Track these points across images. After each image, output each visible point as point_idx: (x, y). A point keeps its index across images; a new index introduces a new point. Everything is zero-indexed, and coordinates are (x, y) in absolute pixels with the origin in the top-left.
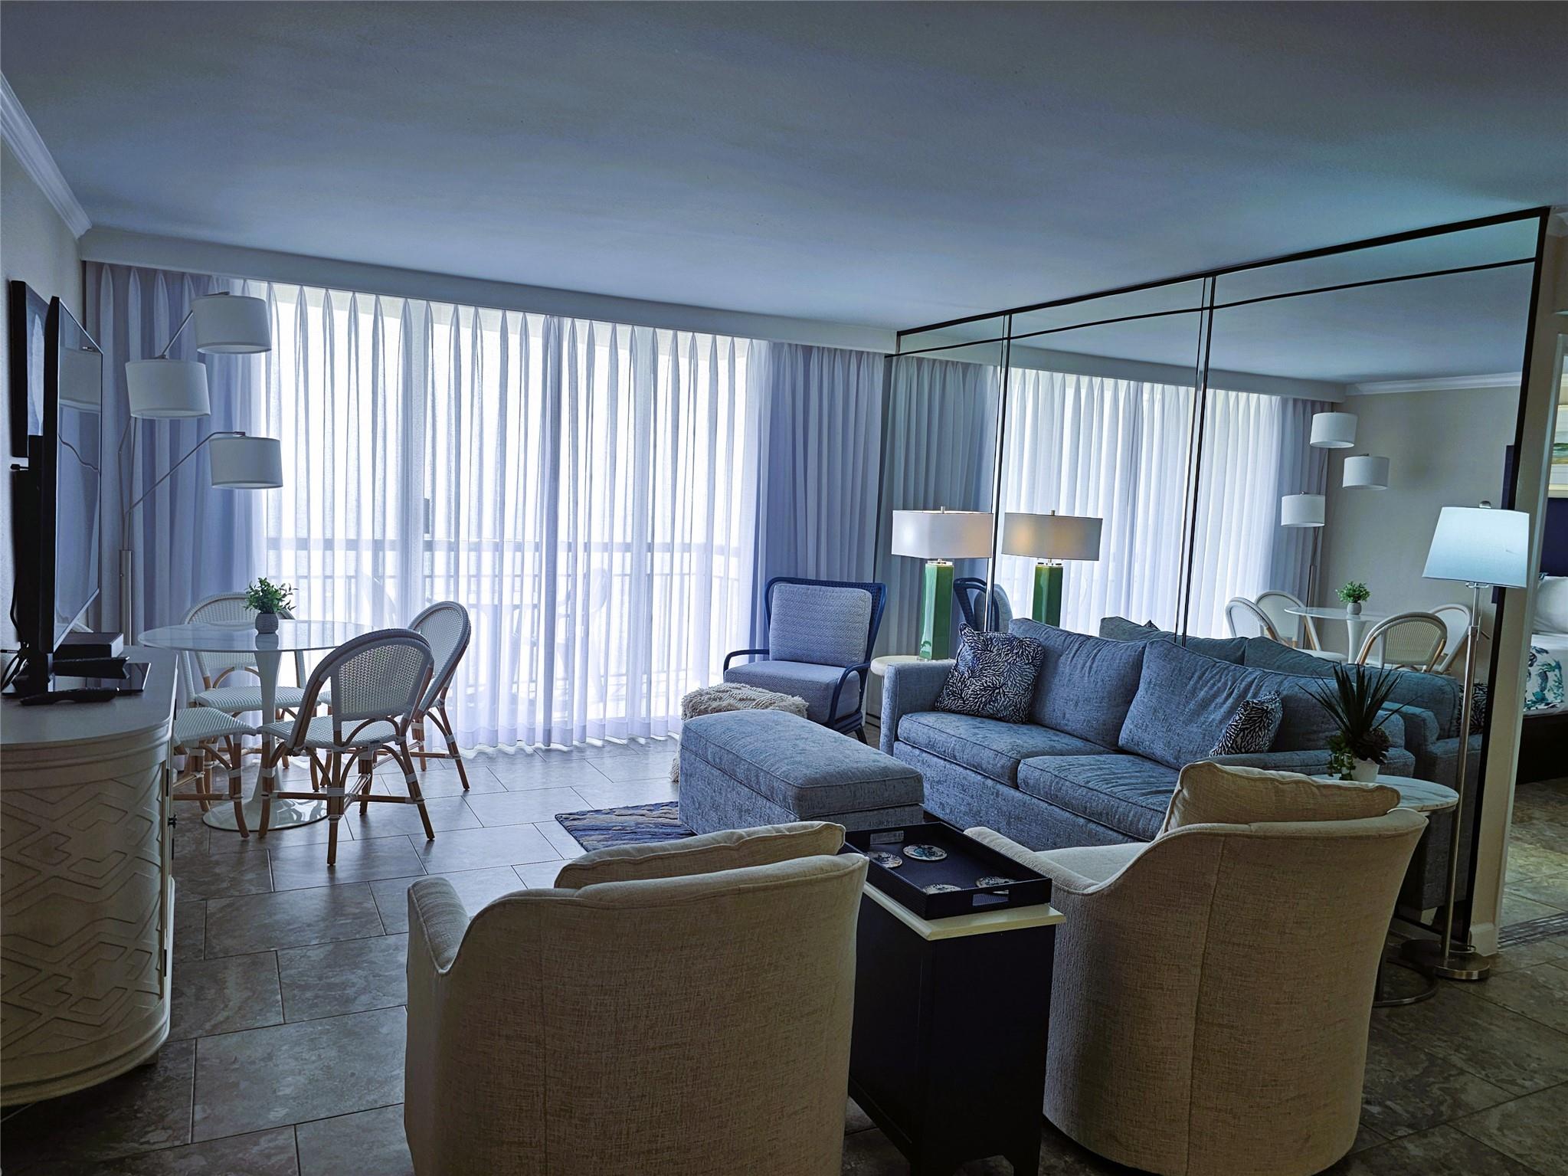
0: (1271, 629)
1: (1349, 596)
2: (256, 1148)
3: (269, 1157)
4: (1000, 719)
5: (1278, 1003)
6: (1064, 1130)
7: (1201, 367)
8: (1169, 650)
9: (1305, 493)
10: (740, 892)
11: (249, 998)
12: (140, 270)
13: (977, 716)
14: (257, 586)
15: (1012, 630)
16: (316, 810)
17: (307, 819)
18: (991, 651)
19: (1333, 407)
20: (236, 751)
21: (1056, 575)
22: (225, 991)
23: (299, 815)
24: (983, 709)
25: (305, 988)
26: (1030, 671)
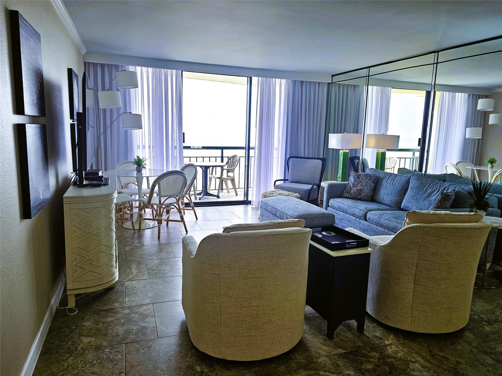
0: (460, 173)
1: (489, 162)
2: (142, 309)
3: (146, 311)
4: (362, 200)
5: (440, 279)
6: (373, 316)
7: (433, 84)
8: (419, 177)
9: (475, 127)
10: (273, 235)
11: (138, 272)
12: (100, 64)
13: (355, 199)
14: (136, 158)
15: (367, 171)
16: (154, 224)
17: (151, 227)
18: (360, 178)
19: (487, 97)
20: (131, 206)
21: (384, 155)
22: (132, 270)
23: (149, 225)
24: (357, 197)
25: (154, 270)
26: (373, 185)
